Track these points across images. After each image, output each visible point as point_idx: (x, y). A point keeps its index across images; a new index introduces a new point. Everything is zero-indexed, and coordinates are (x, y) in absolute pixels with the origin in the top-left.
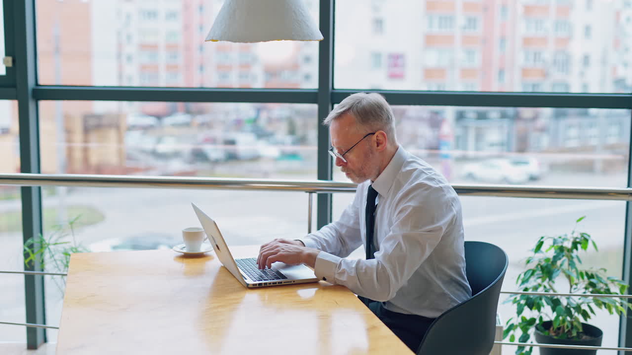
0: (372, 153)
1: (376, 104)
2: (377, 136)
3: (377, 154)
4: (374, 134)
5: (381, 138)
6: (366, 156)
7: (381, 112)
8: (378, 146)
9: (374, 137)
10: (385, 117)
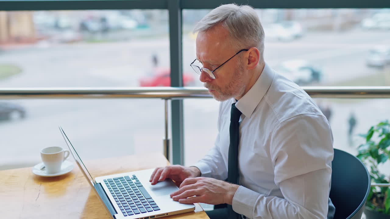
0: (243, 71)
1: (251, 18)
2: (250, 53)
3: (247, 72)
4: (247, 50)
5: (254, 55)
6: (236, 73)
7: (256, 27)
8: (249, 64)
9: (247, 55)
10: (259, 32)
